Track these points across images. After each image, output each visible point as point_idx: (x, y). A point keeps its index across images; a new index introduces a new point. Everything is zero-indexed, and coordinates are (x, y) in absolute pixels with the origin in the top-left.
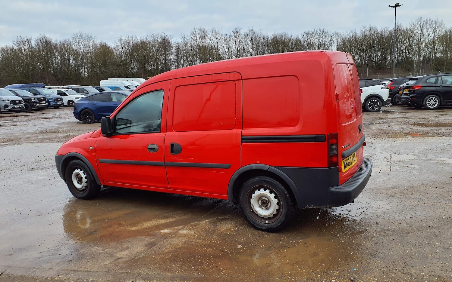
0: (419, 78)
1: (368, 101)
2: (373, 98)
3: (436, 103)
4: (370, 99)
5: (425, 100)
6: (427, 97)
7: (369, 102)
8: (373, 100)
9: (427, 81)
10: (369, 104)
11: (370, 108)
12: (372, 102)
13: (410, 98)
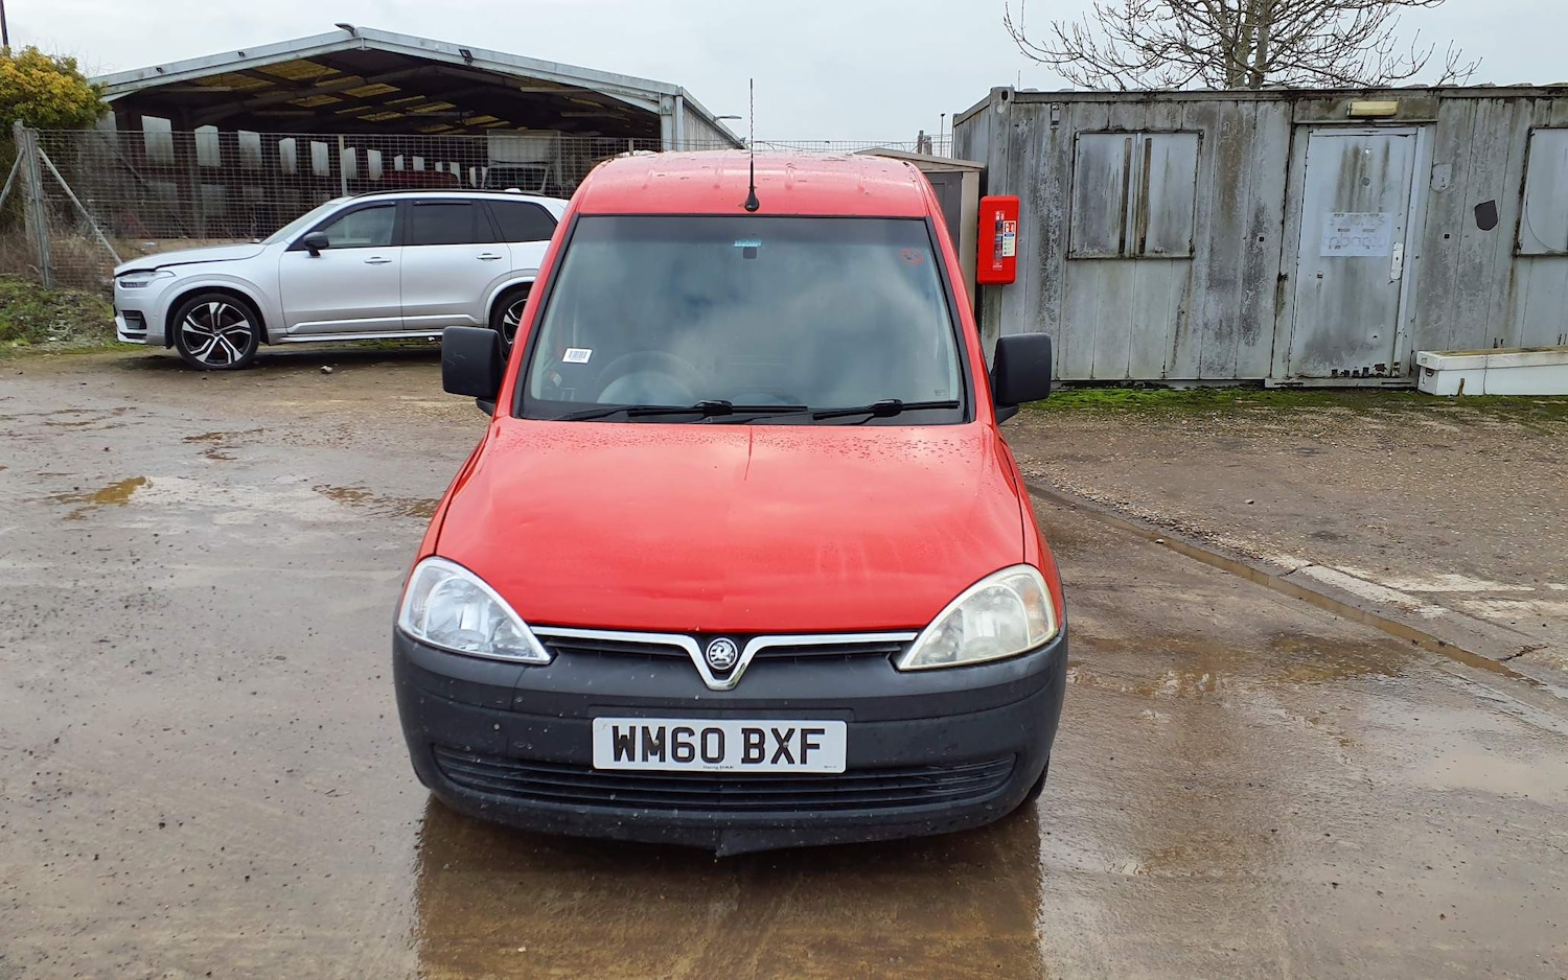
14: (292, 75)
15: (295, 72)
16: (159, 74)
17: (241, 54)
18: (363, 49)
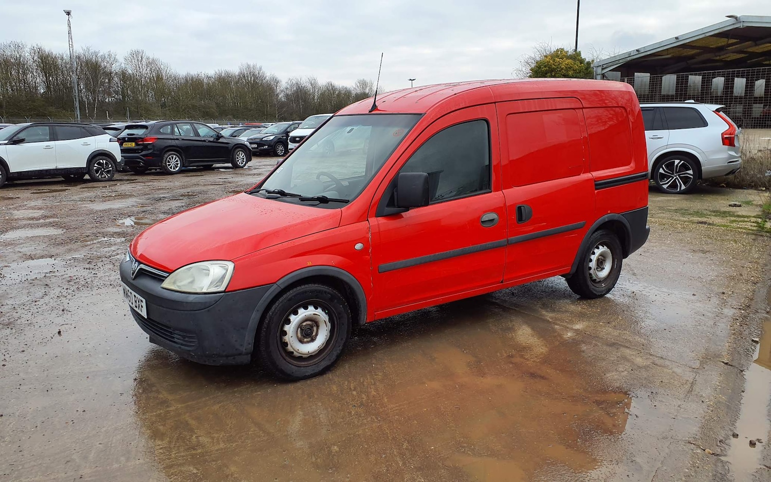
0: (150, 125)
1: (93, 162)
2: (101, 157)
3: (178, 164)
4: (95, 160)
5: (165, 160)
6: (166, 156)
7: (96, 165)
8: (101, 161)
9: (161, 130)
10: (95, 168)
11: (98, 175)
12: (99, 164)
13: (141, 156)
14: (712, 45)
15: (713, 43)
16: (637, 53)
17: (677, 38)
18: (742, 27)
